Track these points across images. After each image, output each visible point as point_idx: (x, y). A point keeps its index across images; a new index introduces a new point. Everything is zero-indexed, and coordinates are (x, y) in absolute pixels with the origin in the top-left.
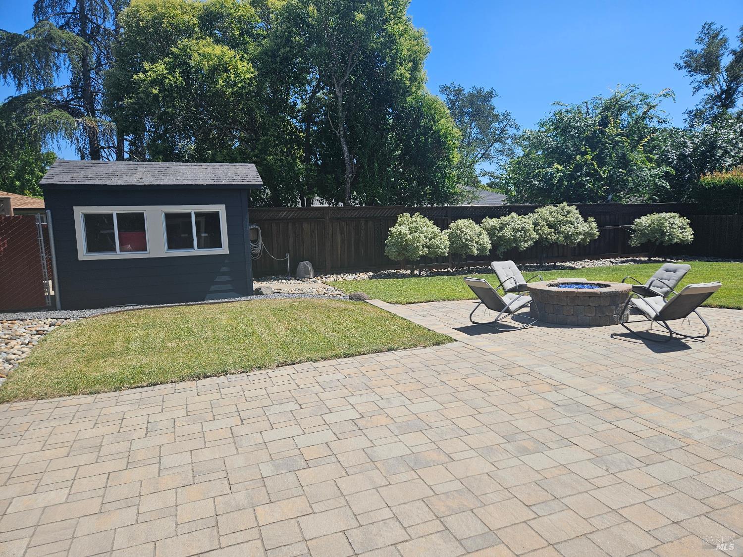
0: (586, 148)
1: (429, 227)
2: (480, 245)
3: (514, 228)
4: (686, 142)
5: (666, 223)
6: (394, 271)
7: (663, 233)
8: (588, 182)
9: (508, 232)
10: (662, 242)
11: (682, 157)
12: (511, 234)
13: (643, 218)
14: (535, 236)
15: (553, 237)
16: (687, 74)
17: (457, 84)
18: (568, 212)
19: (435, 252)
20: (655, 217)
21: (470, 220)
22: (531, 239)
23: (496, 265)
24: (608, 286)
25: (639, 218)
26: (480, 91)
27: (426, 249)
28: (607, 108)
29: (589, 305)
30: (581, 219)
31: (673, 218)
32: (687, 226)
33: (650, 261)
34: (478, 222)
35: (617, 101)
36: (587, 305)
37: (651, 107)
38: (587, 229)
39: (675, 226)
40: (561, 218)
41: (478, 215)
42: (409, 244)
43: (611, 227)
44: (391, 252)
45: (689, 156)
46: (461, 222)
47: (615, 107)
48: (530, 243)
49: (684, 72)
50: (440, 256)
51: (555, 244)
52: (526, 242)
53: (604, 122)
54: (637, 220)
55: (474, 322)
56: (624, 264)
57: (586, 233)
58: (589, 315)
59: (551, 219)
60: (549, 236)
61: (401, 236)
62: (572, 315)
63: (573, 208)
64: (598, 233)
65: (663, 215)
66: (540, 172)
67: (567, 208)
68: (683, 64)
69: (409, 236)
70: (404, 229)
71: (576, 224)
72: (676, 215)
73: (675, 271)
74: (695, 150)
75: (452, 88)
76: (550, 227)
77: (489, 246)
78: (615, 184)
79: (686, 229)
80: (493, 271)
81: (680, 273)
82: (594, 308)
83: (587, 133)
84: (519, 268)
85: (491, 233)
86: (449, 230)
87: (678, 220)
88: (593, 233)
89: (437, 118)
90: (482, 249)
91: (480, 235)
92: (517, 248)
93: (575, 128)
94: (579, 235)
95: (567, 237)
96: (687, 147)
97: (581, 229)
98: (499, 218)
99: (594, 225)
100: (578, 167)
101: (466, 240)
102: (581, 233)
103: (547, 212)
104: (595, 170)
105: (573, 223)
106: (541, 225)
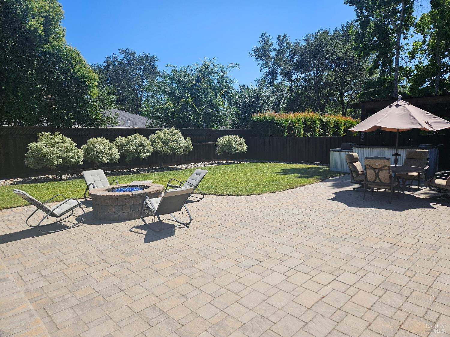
0: (187, 95)
1: (69, 143)
2: (110, 156)
3: (136, 144)
4: (245, 96)
5: (233, 141)
6: (43, 176)
7: (231, 147)
8: (191, 116)
9: (131, 147)
10: (231, 152)
11: (244, 104)
12: (133, 148)
13: (221, 138)
14: (151, 149)
15: (165, 150)
16: (255, 59)
17: (130, 49)
18: (175, 134)
19: (71, 162)
20: (227, 137)
21: (103, 138)
22: (148, 151)
23: (87, 174)
24: (147, 187)
25: (220, 138)
26: (147, 56)
27: (60, 160)
28: (200, 71)
29: (126, 205)
30: (182, 138)
31: (236, 138)
32: (244, 143)
33: (227, 163)
34: (111, 139)
35: (206, 68)
37: (224, 74)
38: (185, 145)
39: (237, 143)
40: (169, 137)
41: (111, 135)
42: (45, 156)
43: (204, 143)
44: (30, 162)
45: (248, 103)
46: (94, 140)
47: (205, 72)
48: (147, 154)
49: (254, 58)
50: (73, 165)
51: (165, 154)
52: (144, 153)
53: (198, 80)
54: (218, 139)
55: (31, 226)
57: (185, 147)
59: (164, 138)
60: (162, 149)
61: (38, 150)
63: (178, 131)
64: (192, 147)
65: (231, 136)
66: (160, 108)
67: (175, 131)
68: (253, 54)
69: (45, 150)
70: (40, 145)
71: (178, 141)
72: (238, 137)
73: (199, 174)
74: (250, 100)
75: (127, 51)
76: (163, 143)
77: (117, 157)
78: (209, 118)
79: (243, 144)
81: (201, 176)
82: (129, 206)
83: (188, 85)
85: (120, 147)
86: (85, 145)
87: (239, 139)
88: (188, 147)
90: (112, 159)
91: (111, 148)
92: (139, 157)
93: (182, 81)
94: (181, 148)
95: (173, 150)
96: (246, 99)
97: (182, 145)
98: (126, 137)
99: (190, 142)
100: (184, 106)
101: (97, 152)
102: (181, 147)
103: (163, 134)
104: (194, 108)
105: (177, 141)
106: (157, 142)
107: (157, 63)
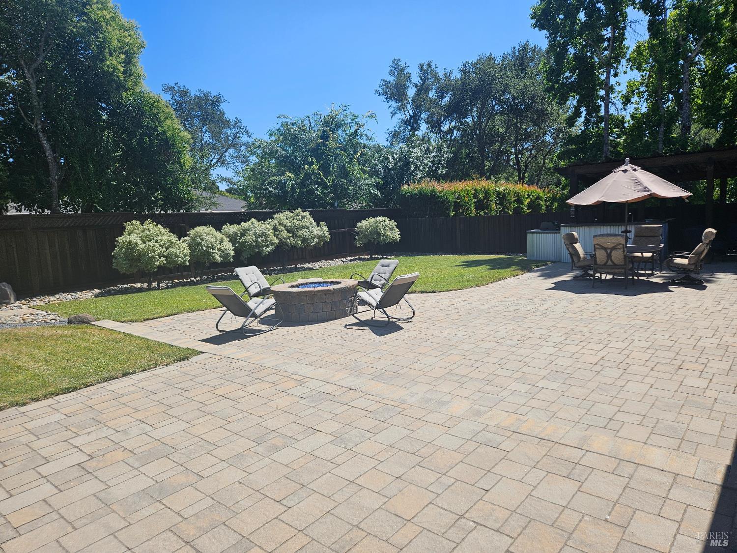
0: (312, 159)
1: (165, 235)
2: (223, 252)
3: (255, 234)
4: (388, 158)
5: (381, 226)
6: (126, 286)
7: (379, 234)
8: (317, 190)
9: (249, 238)
10: (379, 242)
11: (387, 170)
12: (252, 239)
13: (363, 221)
14: (277, 241)
15: (291, 241)
16: (385, 100)
17: (181, 84)
18: (303, 217)
19: (176, 262)
20: (372, 220)
21: (209, 226)
22: (273, 244)
23: (240, 271)
24: (339, 283)
25: (361, 222)
26: (207, 95)
27: (163, 259)
28: (326, 124)
29: (326, 302)
30: (315, 224)
31: (385, 221)
32: (395, 228)
33: (371, 259)
34: (218, 228)
35: (333, 118)
36: (324, 302)
37: (360, 126)
38: (320, 233)
39: (387, 228)
40: (297, 223)
41: (218, 221)
42: (142, 255)
43: (340, 230)
44: (121, 265)
45: (391, 169)
46: (200, 229)
47: (332, 124)
48: (271, 247)
49: (383, 98)
50: (180, 265)
51: (294, 247)
52: (268, 246)
53: (325, 136)
54: (359, 223)
55: (221, 331)
56: (353, 262)
57: (319, 236)
58: (327, 310)
59: (289, 224)
60: (288, 241)
61: (131, 246)
62: (313, 312)
63: (307, 214)
64: (329, 236)
65: (377, 219)
66: (274, 180)
67: (302, 214)
68: (381, 91)
69: (141, 246)
70: (134, 238)
71: (310, 228)
72: (387, 219)
73: (388, 266)
74: (395, 164)
75: (176, 88)
76: (288, 232)
77: (232, 253)
78: (339, 192)
79: (395, 230)
80: (237, 277)
81: (392, 267)
82: (330, 303)
83: (312, 145)
84: (263, 272)
85: (233, 239)
86: (187, 238)
87: (390, 223)
88: (325, 237)
89: (162, 118)
90: (225, 256)
91: (221, 241)
92: (260, 253)
93: (301, 139)
94: (314, 238)
95: (304, 240)
96: (389, 162)
97: (315, 233)
98: (239, 224)
99: (326, 228)
100: (307, 176)
101: (208, 247)
102: (315, 237)
103: (284, 217)
104: (322, 179)
105: (308, 228)
106: (280, 230)
107: (223, 107)
